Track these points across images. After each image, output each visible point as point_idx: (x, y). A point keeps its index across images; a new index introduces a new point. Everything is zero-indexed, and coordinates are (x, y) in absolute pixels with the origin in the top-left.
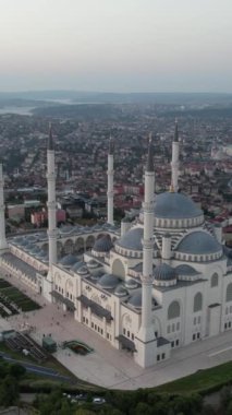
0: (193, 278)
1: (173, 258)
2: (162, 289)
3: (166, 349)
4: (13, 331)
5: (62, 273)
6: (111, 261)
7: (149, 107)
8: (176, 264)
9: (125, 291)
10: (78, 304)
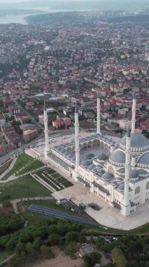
0: (146, 176)
1: (136, 166)
2: (133, 182)
3: (135, 208)
4: (64, 199)
5: (83, 170)
6: (107, 166)
7: (102, 13)
8: (138, 169)
9: (115, 183)
10: (92, 185)
